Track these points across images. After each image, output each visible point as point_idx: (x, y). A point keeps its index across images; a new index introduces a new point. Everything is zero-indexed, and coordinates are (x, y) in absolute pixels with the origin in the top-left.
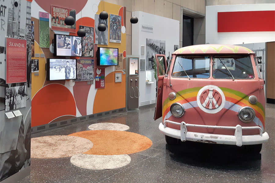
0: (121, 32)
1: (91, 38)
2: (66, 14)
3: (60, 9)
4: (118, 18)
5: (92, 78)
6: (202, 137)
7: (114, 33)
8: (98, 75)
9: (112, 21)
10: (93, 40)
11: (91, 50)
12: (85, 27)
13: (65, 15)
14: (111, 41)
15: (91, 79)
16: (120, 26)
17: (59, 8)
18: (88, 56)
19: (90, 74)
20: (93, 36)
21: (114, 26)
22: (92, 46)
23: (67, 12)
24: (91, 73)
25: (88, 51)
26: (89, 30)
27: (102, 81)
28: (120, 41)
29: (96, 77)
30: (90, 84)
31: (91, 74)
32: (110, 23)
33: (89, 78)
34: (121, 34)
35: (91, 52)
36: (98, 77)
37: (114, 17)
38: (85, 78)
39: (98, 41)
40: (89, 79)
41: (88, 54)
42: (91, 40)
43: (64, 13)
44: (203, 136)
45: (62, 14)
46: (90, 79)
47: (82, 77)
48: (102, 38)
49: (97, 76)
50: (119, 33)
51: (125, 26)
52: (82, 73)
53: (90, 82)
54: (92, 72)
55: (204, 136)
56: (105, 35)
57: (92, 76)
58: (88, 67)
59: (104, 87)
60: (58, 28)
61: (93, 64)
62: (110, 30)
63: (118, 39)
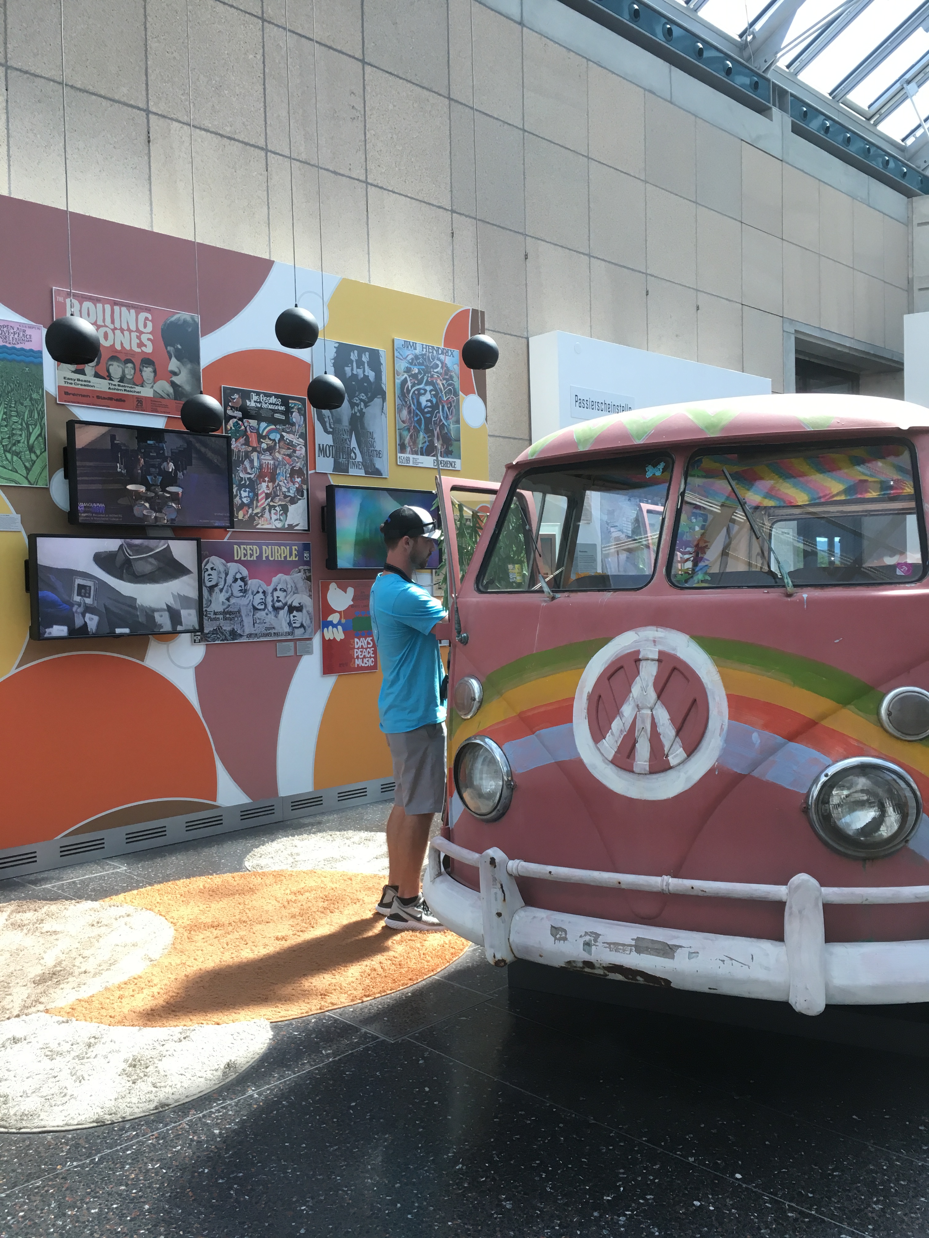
0: (458, 422)
1: (290, 445)
2: (141, 333)
3: (108, 307)
4: (442, 357)
5: (302, 626)
6: (587, 944)
7: (419, 422)
8: (337, 615)
9: (408, 370)
10: (301, 451)
11: (293, 501)
12: (258, 394)
13: (139, 338)
14: (408, 460)
15: (299, 633)
16: (456, 394)
17: (100, 306)
18: (279, 525)
19: (291, 609)
20: (303, 436)
21: (419, 394)
22: (299, 480)
23: (150, 325)
24: (296, 604)
25: (278, 502)
26: (283, 408)
27: (359, 643)
28: (458, 461)
29: (328, 624)
30: (292, 653)
31: (299, 609)
32: (398, 382)
33: (287, 629)
34: (458, 431)
35: (291, 508)
36: (339, 623)
37: (417, 352)
38: (260, 629)
39: (331, 460)
40: (289, 634)
41: (274, 517)
42: (290, 456)
43: (133, 328)
44: (597, 936)
45: (122, 330)
46: (292, 633)
47: (247, 621)
48: (354, 444)
49: (334, 618)
50: (452, 426)
51: (483, 396)
52: (242, 603)
53: (292, 644)
54: (303, 598)
55: (600, 939)
56: (371, 434)
57: (300, 617)
58: (280, 579)
59: (375, 667)
60: (98, 397)
61: (307, 563)
62: (400, 411)
63: (448, 453)
